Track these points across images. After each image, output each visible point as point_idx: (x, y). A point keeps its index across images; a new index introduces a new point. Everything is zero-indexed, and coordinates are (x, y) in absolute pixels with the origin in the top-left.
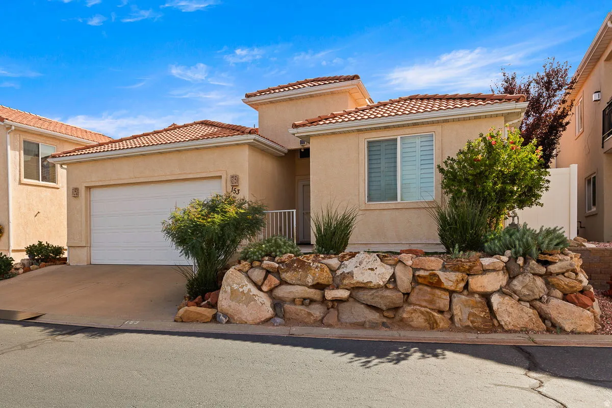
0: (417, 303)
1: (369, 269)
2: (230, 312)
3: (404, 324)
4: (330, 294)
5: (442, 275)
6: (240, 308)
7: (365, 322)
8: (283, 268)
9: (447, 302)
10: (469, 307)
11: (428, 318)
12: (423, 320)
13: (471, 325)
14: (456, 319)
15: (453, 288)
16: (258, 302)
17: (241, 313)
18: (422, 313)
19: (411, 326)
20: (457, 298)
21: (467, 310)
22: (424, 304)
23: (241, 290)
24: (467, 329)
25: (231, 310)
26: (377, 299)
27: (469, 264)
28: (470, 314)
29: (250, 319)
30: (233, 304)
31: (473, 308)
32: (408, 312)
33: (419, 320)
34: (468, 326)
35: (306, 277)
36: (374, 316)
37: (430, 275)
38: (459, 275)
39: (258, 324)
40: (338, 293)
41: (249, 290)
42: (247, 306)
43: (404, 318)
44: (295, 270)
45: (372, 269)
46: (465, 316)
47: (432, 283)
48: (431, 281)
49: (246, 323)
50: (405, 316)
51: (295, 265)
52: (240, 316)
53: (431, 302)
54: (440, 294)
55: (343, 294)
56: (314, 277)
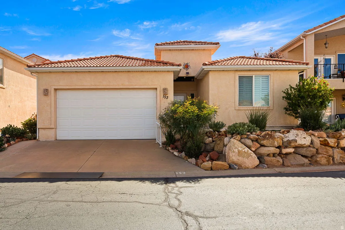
0: (322, 153)
1: (304, 138)
2: (239, 162)
3: (317, 163)
4: (285, 151)
5: (329, 140)
6: (244, 160)
7: (304, 163)
8: (261, 138)
9: (332, 152)
10: (340, 154)
11: (328, 160)
12: (325, 161)
13: (342, 162)
14: (335, 159)
15: (333, 146)
16: (253, 156)
17: (245, 163)
18: (325, 157)
19: (320, 164)
20: (335, 150)
21: (339, 155)
22: (325, 153)
23: (244, 150)
24: (340, 164)
25: (240, 162)
26: (308, 152)
27: (339, 135)
28: (341, 157)
29: (250, 166)
30: (240, 158)
31: (342, 154)
32: (320, 157)
33: (324, 161)
34: (341, 162)
35: (274, 143)
36: (306, 161)
37: (324, 140)
38: (335, 140)
39: (254, 168)
40: (289, 150)
41: (248, 151)
42: (248, 159)
43: (318, 160)
44: (267, 139)
45: (305, 138)
46: (339, 158)
47: (325, 144)
48: (325, 143)
49: (248, 168)
50: (318, 159)
51: (267, 136)
52: (245, 164)
53: (327, 152)
54: (328, 148)
55: (292, 150)
56: (278, 143)
